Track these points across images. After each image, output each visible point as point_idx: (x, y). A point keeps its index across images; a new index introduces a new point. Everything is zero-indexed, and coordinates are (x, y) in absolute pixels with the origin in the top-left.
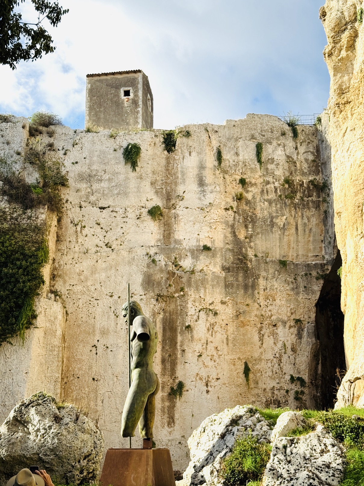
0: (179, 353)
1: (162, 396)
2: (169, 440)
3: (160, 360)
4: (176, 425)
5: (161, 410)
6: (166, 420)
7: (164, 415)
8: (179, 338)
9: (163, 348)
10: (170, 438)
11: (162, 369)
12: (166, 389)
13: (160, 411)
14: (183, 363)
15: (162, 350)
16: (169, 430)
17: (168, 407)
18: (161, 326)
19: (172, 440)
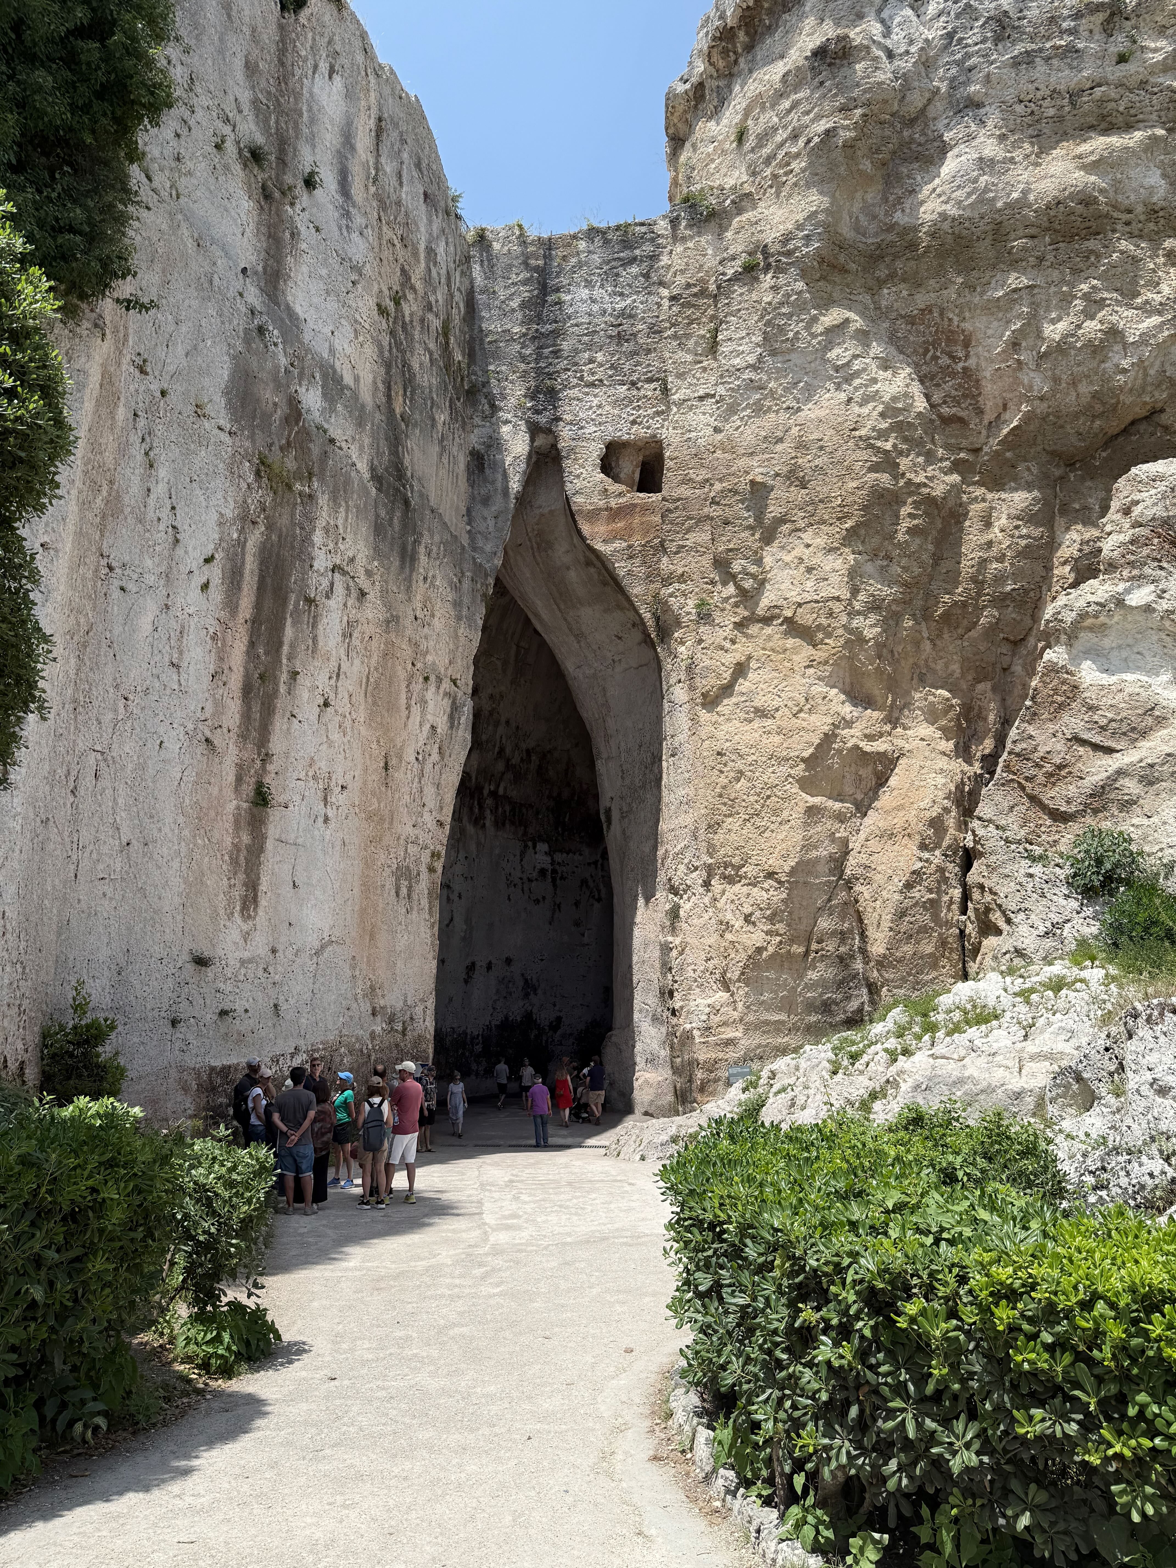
0: (284, 677)
1: (238, 808)
2: (243, 962)
3: (240, 685)
4: (261, 912)
5: (231, 858)
6: (238, 893)
7: (235, 874)
8: (289, 632)
9: (252, 644)
10: (246, 955)
11: (242, 716)
12: (244, 786)
13: (227, 858)
14: (288, 715)
15: (248, 653)
16: (245, 927)
17: (249, 848)
18: (255, 566)
19: (250, 961)
